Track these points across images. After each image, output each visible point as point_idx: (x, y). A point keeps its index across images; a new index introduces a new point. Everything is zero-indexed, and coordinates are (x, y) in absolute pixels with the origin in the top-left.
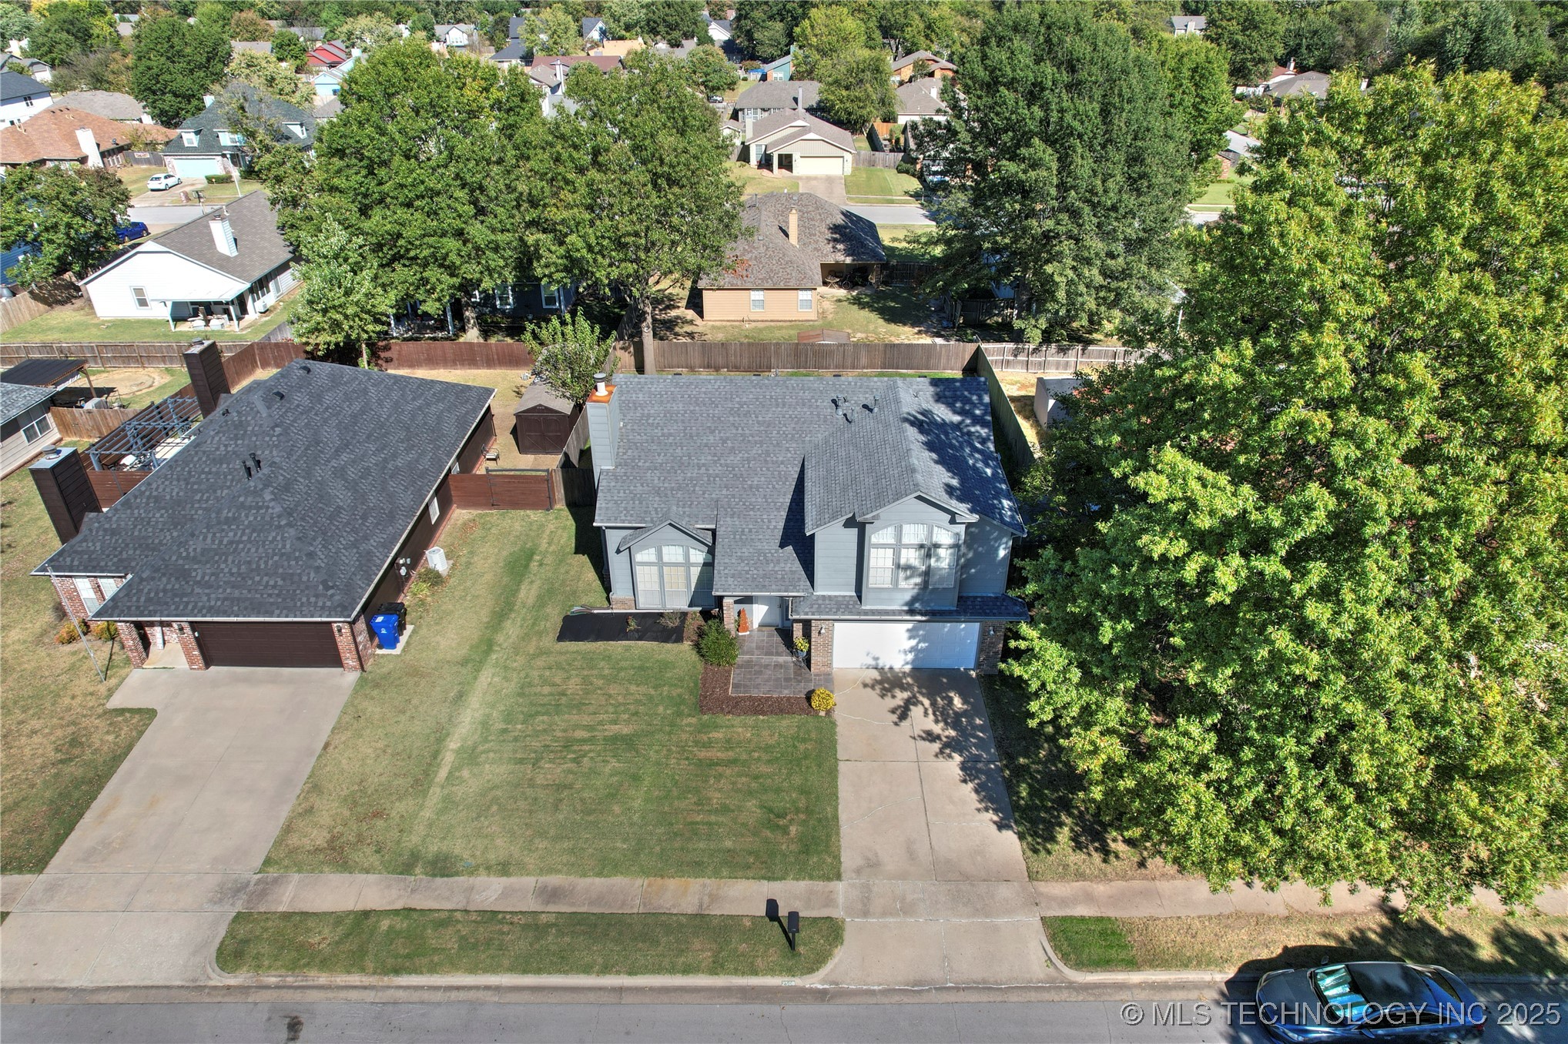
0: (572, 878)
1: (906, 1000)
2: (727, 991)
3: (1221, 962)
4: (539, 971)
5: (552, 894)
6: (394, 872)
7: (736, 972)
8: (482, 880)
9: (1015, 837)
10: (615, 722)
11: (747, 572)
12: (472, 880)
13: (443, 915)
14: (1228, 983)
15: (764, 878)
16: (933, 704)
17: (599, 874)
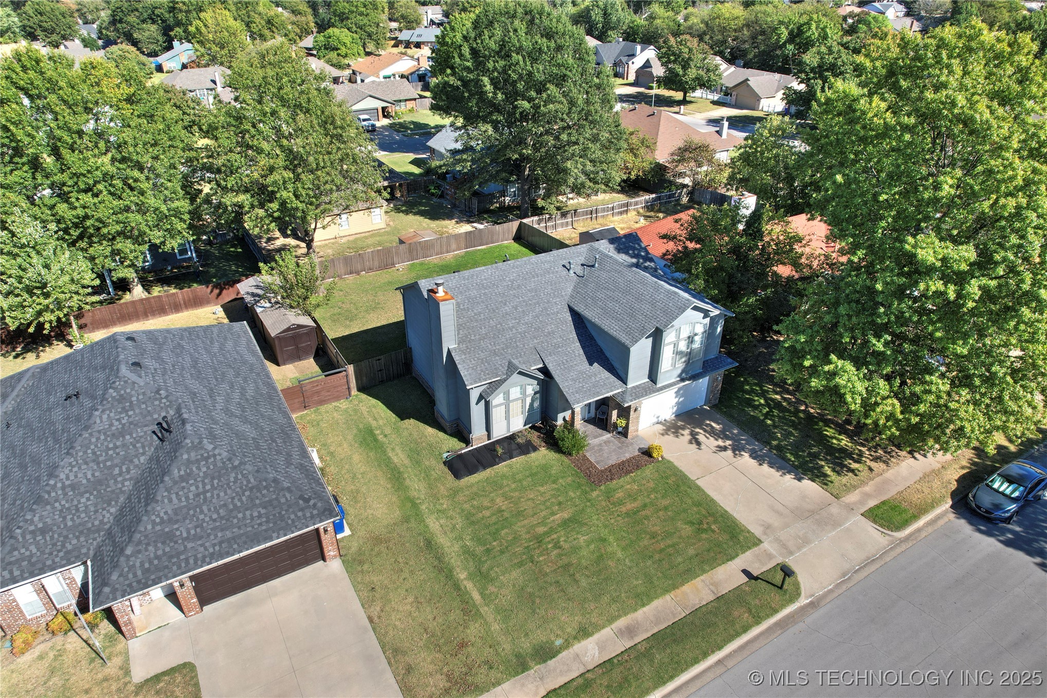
0: (629, 616)
1: (849, 586)
2: (769, 630)
3: (942, 499)
4: (672, 678)
5: (630, 631)
6: (517, 674)
7: (768, 616)
8: (577, 647)
9: (809, 482)
10: (553, 514)
11: (583, 387)
12: (571, 650)
13: (580, 681)
14: (952, 507)
15: (728, 560)
16: (705, 431)
17: (644, 605)
